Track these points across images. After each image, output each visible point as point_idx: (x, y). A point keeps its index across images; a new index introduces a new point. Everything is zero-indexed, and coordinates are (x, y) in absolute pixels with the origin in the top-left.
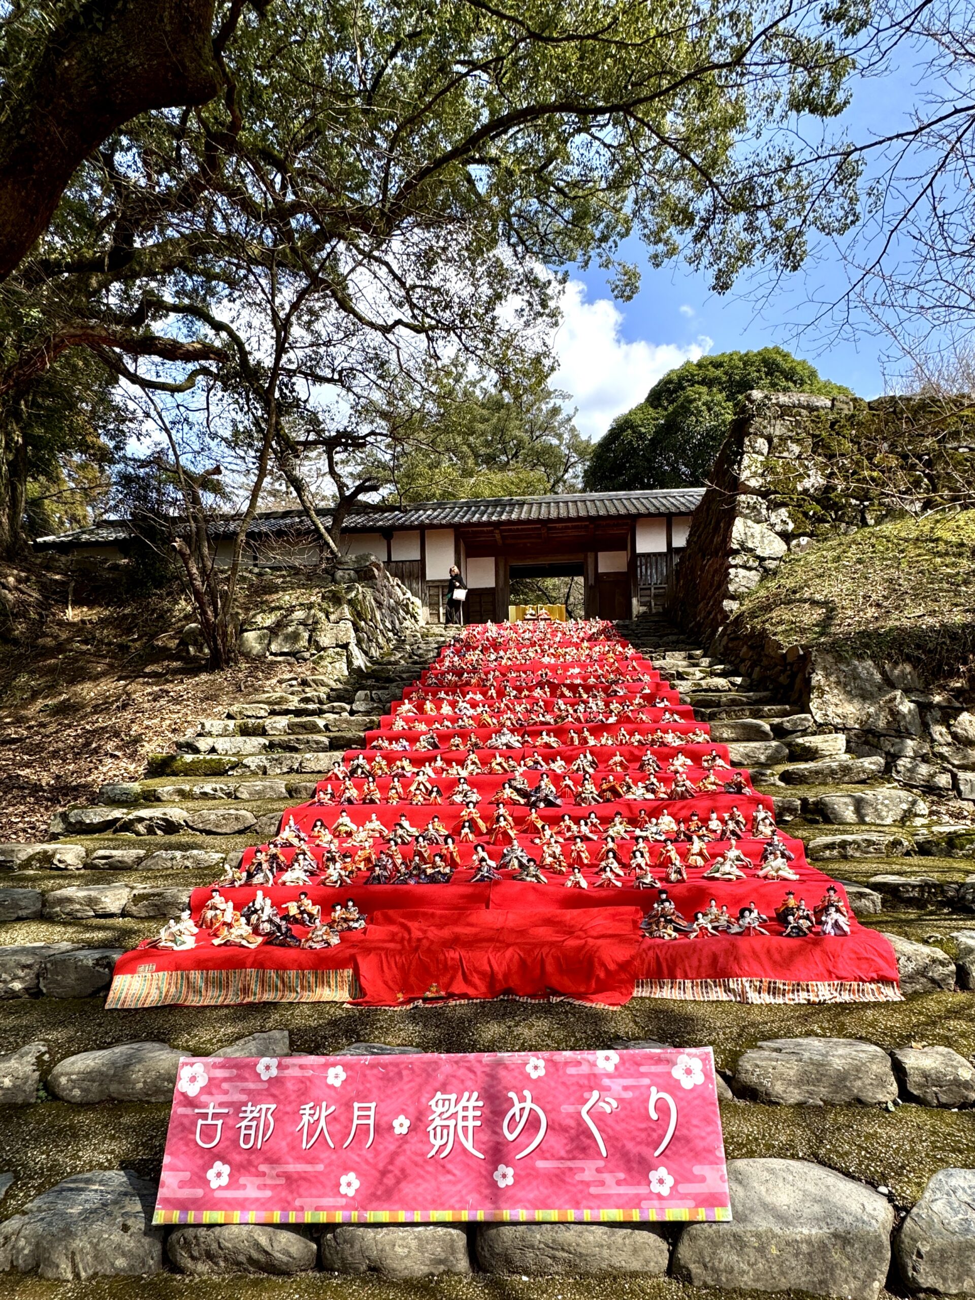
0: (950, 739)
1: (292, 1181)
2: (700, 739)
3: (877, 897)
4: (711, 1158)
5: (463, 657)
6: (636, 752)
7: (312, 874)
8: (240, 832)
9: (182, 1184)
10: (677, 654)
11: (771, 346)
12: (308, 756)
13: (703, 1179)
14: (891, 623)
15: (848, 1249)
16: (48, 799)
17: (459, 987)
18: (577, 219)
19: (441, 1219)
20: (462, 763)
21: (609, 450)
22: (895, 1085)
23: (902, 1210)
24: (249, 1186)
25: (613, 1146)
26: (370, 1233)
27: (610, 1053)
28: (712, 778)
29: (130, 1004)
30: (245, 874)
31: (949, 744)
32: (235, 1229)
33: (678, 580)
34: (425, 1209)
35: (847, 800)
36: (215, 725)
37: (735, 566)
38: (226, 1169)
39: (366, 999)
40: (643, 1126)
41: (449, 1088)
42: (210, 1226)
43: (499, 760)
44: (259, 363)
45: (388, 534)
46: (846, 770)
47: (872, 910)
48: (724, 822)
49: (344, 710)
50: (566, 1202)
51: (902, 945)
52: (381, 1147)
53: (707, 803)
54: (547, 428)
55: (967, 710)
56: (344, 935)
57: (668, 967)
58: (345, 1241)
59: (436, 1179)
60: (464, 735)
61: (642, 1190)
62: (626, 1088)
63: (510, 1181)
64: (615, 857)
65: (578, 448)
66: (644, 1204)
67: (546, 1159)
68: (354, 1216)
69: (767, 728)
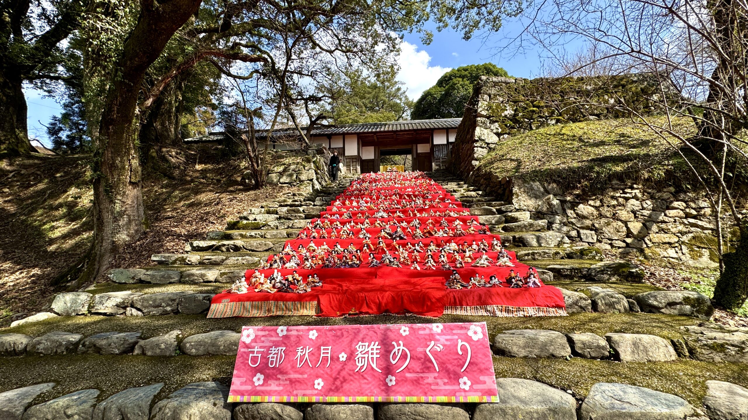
0: (575, 216)
1: (292, 382)
2: (466, 214)
3: (551, 274)
4: (488, 372)
5: (361, 185)
6: (438, 219)
7: (298, 265)
8: (266, 251)
9: (242, 384)
10: (453, 183)
11: (488, 63)
12: (296, 221)
13: (485, 383)
14: (545, 167)
15: (556, 416)
16: (184, 240)
17: (365, 309)
18: (407, 14)
19: (361, 401)
20: (362, 223)
21: (421, 104)
22: (569, 348)
23: (580, 400)
24: (272, 384)
25: (441, 367)
26: (328, 407)
27: (439, 324)
28: (472, 228)
29: (218, 316)
30: (269, 264)
31: (575, 218)
32: (266, 405)
33: (452, 155)
34: (354, 396)
35: (533, 236)
36: (255, 210)
37: (477, 147)
38: (262, 377)
39: (323, 313)
40: (456, 357)
41: (365, 340)
42: (254, 403)
43: (378, 222)
44: (279, 68)
45: (330, 137)
46: (531, 225)
47: (549, 280)
48: (478, 246)
49: (311, 204)
50: (421, 393)
51: (565, 292)
52: (333, 367)
53: (471, 238)
54: (395, 96)
55: (582, 203)
56: (314, 288)
57: (459, 300)
58: (316, 411)
59: (359, 382)
60: (363, 213)
61: (456, 387)
62: (447, 340)
63: (394, 383)
64: (432, 258)
65: (409, 105)
66: (457, 394)
67: (410, 373)
68: (321, 399)
69: (495, 210)
